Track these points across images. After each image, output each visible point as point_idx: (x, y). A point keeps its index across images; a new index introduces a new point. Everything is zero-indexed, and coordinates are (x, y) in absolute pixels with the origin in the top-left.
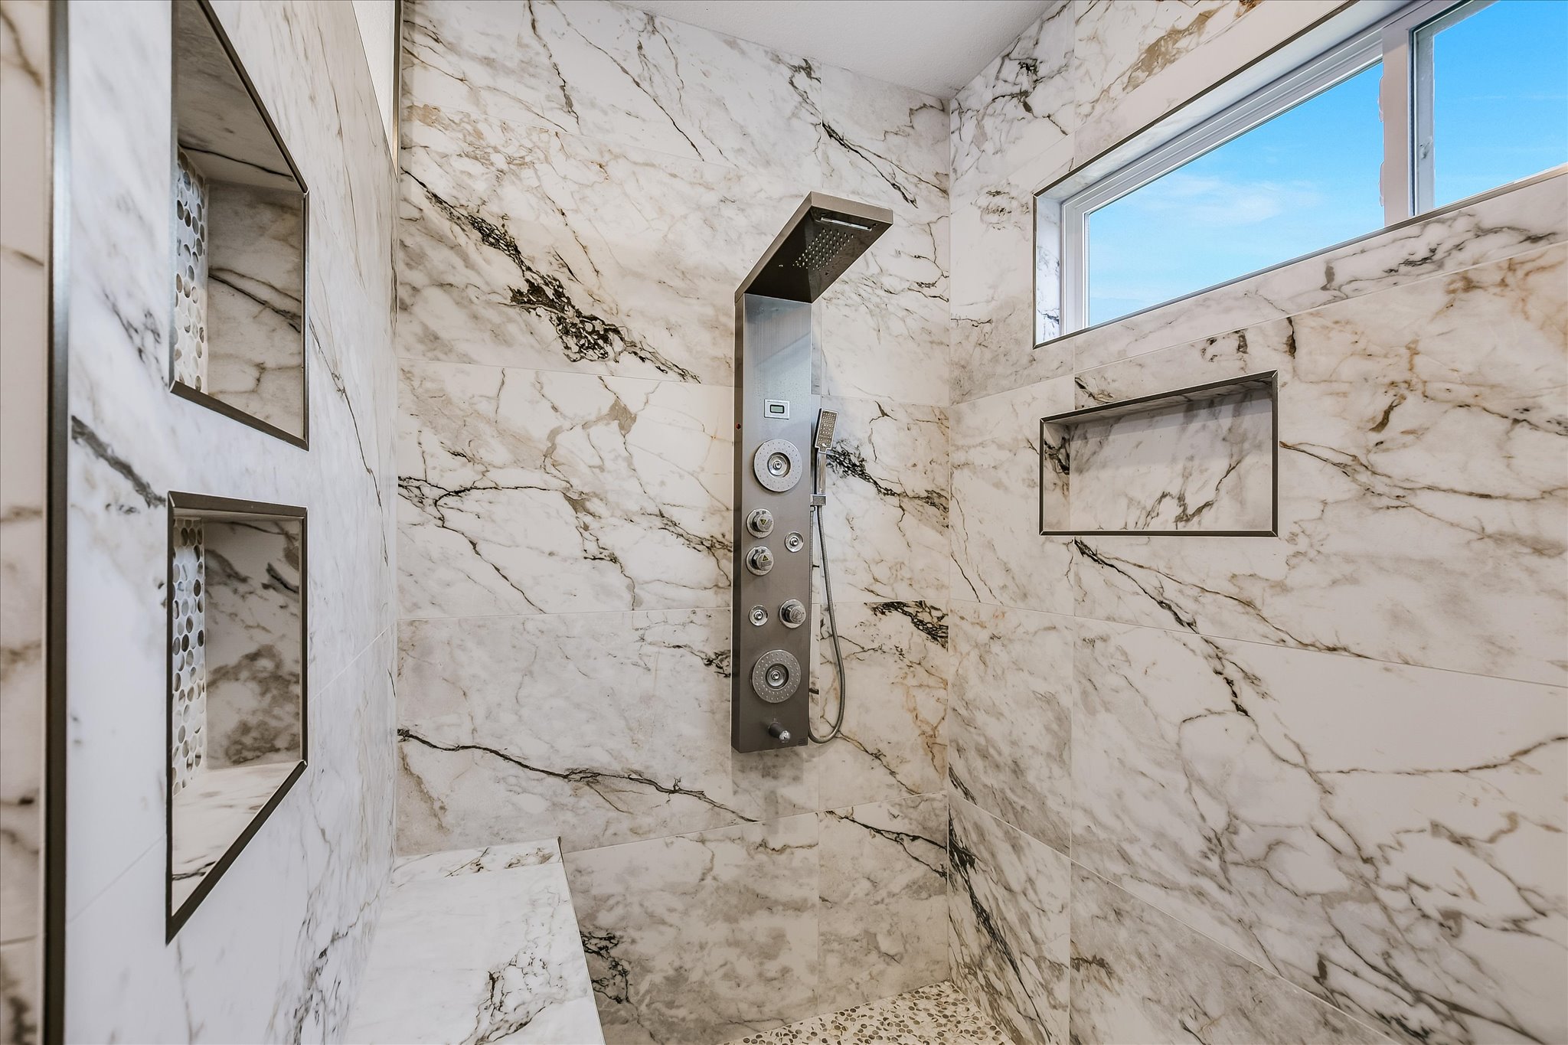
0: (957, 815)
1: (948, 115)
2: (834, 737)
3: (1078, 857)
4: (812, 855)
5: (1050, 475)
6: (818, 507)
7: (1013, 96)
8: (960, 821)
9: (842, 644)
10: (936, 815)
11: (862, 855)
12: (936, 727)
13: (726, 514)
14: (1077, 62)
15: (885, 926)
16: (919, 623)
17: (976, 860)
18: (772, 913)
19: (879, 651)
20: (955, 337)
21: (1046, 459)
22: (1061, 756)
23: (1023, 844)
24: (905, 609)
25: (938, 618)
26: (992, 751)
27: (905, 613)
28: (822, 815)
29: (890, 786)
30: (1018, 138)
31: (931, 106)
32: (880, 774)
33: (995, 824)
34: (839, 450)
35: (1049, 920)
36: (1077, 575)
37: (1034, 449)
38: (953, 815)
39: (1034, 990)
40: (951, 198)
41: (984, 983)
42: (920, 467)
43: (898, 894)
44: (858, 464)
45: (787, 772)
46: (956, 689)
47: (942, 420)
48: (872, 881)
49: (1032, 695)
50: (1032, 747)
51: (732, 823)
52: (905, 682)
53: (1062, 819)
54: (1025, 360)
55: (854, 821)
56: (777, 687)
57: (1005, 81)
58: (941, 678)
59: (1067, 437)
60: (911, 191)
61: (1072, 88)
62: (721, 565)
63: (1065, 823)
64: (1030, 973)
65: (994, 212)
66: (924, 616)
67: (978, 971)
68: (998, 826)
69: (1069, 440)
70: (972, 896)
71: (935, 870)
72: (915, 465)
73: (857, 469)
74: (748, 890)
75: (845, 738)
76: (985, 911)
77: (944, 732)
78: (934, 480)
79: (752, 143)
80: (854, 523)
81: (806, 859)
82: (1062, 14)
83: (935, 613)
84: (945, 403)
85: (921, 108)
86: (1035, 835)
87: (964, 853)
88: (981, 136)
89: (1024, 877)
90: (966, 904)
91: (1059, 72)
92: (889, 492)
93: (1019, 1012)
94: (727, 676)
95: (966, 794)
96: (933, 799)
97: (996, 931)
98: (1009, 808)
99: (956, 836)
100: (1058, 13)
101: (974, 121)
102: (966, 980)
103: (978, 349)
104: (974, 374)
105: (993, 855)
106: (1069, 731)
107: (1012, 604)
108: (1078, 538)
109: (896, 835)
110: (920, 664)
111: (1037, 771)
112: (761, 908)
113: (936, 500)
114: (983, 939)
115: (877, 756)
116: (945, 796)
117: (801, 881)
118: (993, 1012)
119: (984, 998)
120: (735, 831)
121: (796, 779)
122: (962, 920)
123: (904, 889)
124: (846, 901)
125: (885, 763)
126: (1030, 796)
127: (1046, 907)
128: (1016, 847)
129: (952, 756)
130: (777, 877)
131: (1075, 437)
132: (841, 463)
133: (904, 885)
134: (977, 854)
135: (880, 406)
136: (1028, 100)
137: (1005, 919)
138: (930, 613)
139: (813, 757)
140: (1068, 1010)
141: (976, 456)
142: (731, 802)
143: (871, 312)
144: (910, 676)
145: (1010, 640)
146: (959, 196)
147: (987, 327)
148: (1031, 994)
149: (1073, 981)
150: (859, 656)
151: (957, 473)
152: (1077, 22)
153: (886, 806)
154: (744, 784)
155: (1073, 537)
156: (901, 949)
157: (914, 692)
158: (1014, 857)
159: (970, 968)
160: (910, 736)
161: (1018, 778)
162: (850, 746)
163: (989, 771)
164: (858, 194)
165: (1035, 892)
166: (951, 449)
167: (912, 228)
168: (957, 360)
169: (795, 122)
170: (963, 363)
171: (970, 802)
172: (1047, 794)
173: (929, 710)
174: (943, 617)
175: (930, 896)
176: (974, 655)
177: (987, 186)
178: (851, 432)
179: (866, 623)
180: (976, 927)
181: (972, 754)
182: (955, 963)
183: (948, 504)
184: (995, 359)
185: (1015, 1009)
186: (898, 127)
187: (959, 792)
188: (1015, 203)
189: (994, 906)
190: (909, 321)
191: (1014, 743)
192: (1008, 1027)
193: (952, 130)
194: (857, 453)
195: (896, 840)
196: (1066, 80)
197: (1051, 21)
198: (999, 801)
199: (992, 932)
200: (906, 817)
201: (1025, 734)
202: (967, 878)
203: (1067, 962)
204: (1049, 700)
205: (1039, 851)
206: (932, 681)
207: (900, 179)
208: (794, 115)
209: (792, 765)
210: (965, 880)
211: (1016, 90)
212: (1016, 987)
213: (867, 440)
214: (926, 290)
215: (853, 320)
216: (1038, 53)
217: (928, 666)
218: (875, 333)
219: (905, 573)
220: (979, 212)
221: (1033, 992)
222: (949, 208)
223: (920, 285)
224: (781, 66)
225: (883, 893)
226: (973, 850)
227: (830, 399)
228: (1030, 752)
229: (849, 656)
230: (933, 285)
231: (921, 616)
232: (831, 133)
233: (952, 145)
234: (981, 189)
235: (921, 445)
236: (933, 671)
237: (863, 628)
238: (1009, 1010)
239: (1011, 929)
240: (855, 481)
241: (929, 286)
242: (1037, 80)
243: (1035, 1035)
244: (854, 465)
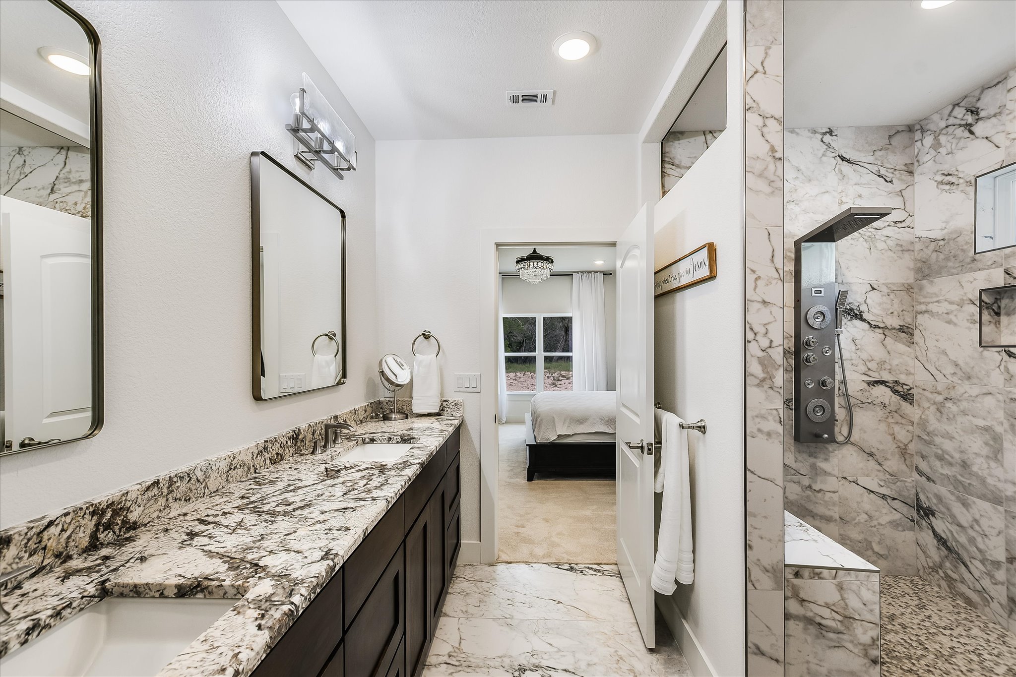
0: (921, 490)
1: (914, 132)
2: (846, 442)
3: (1010, 507)
4: (835, 497)
5: (986, 317)
6: (838, 335)
7: (961, 126)
8: (924, 493)
9: (851, 399)
10: (908, 490)
11: (862, 501)
12: (907, 445)
13: (790, 339)
14: (1008, 112)
15: (877, 539)
16: (895, 392)
17: (936, 513)
18: (814, 519)
19: (872, 404)
20: (918, 246)
21: (983, 309)
22: (996, 457)
23: (970, 503)
24: (887, 384)
25: (907, 389)
26: (947, 456)
27: (887, 386)
28: (840, 479)
29: (879, 471)
30: (963, 148)
31: (902, 131)
32: (872, 464)
33: (950, 494)
34: (848, 308)
35: (990, 540)
36: (1006, 367)
37: (975, 304)
38: (919, 490)
39: (980, 576)
40: (915, 175)
41: (943, 575)
42: (895, 313)
43: (884, 525)
44: (859, 314)
45: (822, 456)
46: (920, 426)
47: (909, 289)
48: (868, 515)
49: (975, 427)
50: (976, 453)
51: (794, 475)
52: (887, 420)
53: (998, 488)
54: (969, 260)
55: (858, 484)
56: (819, 415)
57: (956, 118)
58: (910, 420)
59: (998, 297)
60: (889, 176)
61: (1004, 124)
62: (789, 361)
63: (999, 490)
64: (977, 568)
65: (946, 184)
66: (900, 389)
67: (939, 570)
68: (952, 494)
69: (1000, 299)
70: (934, 531)
71: (907, 518)
72: (892, 313)
73: (859, 317)
74: (802, 506)
75: (852, 444)
76: (943, 538)
77: (912, 448)
78: (904, 320)
79: (802, 173)
80: (857, 342)
81: (832, 497)
82: (997, 86)
83: (905, 387)
84: (911, 280)
85: (896, 133)
86: (979, 497)
87: (927, 509)
88: (937, 145)
89: (971, 519)
90: (929, 535)
91: (995, 115)
92: (877, 327)
93: (970, 589)
94: (791, 409)
95: (928, 479)
96: (906, 481)
97: (952, 548)
98: (960, 485)
99: (921, 501)
100: (995, 85)
101: (932, 137)
102: (930, 575)
103: (935, 254)
104: (932, 266)
105: (948, 509)
106: (1002, 444)
107: (960, 382)
108: (1006, 349)
109: (882, 495)
110: (896, 412)
111: (979, 465)
112: (809, 515)
113: (906, 330)
114: (942, 553)
115: (871, 455)
116: (913, 481)
117: (829, 507)
118: (951, 590)
119: (944, 584)
120: (795, 478)
121: (826, 460)
122: (927, 544)
123: (888, 523)
124: (854, 522)
125: (876, 459)
126: (974, 478)
127: (987, 533)
128: (965, 504)
129: (918, 461)
130: (817, 503)
131: (1005, 298)
132: (849, 314)
133: (888, 521)
134: (936, 509)
135: (871, 285)
136: (972, 129)
137: (958, 541)
138: (902, 387)
139: (835, 450)
140: (1006, 585)
141: (933, 307)
142: (794, 465)
143: (866, 240)
144: (890, 418)
145: (959, 400)
146: (921, 174)
147: (942, 243)
148: (978, 578)
149: (1008, 570)
150: (859, 405)
151: (919, 316)
152: (1009, 91)
153: (876, 480)
154: (800, 458)
155: (1003, 348)
156: (886, 553)
157: (893, 426)
158: (964, 510)
159: (932, 568)
160: (891, 447)
161: (966, 469)
162: (855, 448)
163: (945, 466)
164: (858, 184)
165: (980, 526)
166: (914, 304)
167: (890, 195)
168: (920, 258)
169: (824, 158)
170: (924, 260)
171: (932, 484)
172: (987, 476)
173: (902, 434)
174: (910, 389)
175: (904, 530)
176: (933, 408)
177: (942, 171)
178: (855, 299)
179: (864, 390)
180: (937, 547)
181: (932, 459)
182: (922, 567)
183: (913, 332)
184: (947, 259)
185: (967, 588)
186: (882, 146)
187: (924, 479)
188: (961, 181)
189: (949, 535)
190: (889, 242)
191: (962, 452)
192: (962, 597)
193: (916, 140)
194: (858, 309)
195: (882, 498)
196: (1000, 120)
197: (989, 90)
198: (953, 481)
199: (948, 549)
200: (888, 487)
201: (970, 447)
202: (929, 522)
203: (1004, 560)
204: (987, 429)
205: (981, 506)
206: (903, 421)
207: (883, 171)
208: (823, 155)
209: (824, 453)
210: (928, 523)
211: (963, 122)
212: (967, 575)
213: (863, 302)
214: (899, 225)
215: (856, 246)
216: (980, 105)
217: (902, 414)
218: (868, 250)
219: (887, 366)
220: (936, 184)
221: (979, 577)
222: (913, 181)
223: (895, 223)
224: (817, 134)
225: (875, 523)
226: (934, 508)
227: (843, 284)
228: (974, 456)
229: (854, 405)
230: (903, 221)
231: (896, 388)
232: (843, 158)
233: (916, 147)
234: (938, 171)
235: (896, 303)
236: (904, 416)
237: (862, 392)
238: (963, 589)
239: (962, 546)
240: (857, 322)
241: (901, 222)
242: (978, 119)
243: (982, 599)
244: (857, 314)
